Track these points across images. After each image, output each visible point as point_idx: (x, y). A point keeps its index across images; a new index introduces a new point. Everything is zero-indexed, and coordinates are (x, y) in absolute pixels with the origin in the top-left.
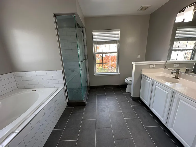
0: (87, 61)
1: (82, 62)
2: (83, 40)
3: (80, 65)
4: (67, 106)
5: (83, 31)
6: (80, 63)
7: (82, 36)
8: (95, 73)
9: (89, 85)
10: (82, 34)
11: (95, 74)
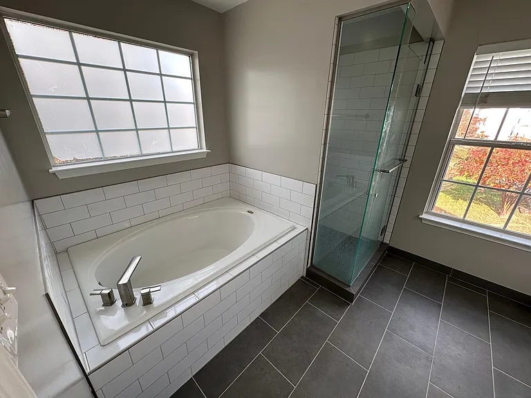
0: (407, 164)
1: (384, 171)
2: (419, 91)
3: (373, 183)
4: (305, 276)
5: (428, 55)
6: (377, 176)
7: (421, 73)
8: (427, 213)
9: (387, 241)
10: (422, 66)
11: (424, 216)
